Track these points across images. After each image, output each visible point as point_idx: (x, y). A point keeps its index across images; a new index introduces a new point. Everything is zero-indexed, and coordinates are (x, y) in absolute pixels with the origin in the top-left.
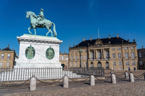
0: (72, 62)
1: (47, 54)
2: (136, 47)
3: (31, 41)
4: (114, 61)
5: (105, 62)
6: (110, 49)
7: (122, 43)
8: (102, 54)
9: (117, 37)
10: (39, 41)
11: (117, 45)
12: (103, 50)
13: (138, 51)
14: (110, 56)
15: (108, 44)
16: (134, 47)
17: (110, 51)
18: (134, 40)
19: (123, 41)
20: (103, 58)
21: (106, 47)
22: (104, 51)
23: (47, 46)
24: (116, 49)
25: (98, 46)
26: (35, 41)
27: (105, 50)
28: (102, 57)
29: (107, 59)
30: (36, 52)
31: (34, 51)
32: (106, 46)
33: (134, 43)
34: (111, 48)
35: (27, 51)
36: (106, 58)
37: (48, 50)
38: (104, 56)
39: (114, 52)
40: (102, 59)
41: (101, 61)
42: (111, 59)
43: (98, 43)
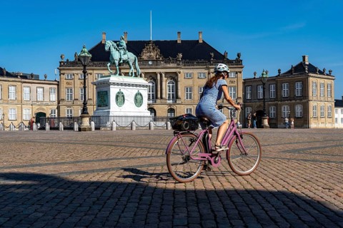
0: (68, 106)
1: (136, 99)
2: (240, 72)
3: (122, 84)
4: (189, 107)
5: (166, 108)
6: (179, 75)
7: (210, 61)
8: (159, 86)
9: (198, 41)
10: (129, 85)
11: (198, 64)
12: (161, 74)
13: (246, 82)
14: (180, 94)
15: (176, 61)
16: (237, 73)
17: (179, 79)
18: (239, 55)
19: (212, 54)
20: (161, 98)
21: (171, 67)
22: (164, 79)
23: (134, 91)
24: (196, 76)
25: (150, 63)
26: (125, 85)
27: (167, 75)
28: (159, 96)
29: (171, 102)
30: (125, 98)
31: (123, 96)
32: (171, 65)
33: (238, 62)
34: (183, 72)
35: (117, 97)
36: (169, 99)
37: (136, 95)
38: (164, 91)
39: (189, 82)
40: (158, 101)
41: (155, 107)
42: (180, 102)
43: (148, 54)
